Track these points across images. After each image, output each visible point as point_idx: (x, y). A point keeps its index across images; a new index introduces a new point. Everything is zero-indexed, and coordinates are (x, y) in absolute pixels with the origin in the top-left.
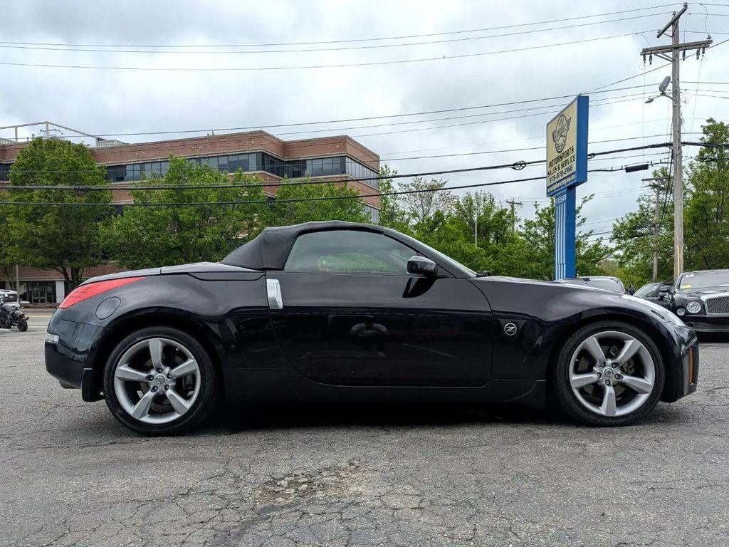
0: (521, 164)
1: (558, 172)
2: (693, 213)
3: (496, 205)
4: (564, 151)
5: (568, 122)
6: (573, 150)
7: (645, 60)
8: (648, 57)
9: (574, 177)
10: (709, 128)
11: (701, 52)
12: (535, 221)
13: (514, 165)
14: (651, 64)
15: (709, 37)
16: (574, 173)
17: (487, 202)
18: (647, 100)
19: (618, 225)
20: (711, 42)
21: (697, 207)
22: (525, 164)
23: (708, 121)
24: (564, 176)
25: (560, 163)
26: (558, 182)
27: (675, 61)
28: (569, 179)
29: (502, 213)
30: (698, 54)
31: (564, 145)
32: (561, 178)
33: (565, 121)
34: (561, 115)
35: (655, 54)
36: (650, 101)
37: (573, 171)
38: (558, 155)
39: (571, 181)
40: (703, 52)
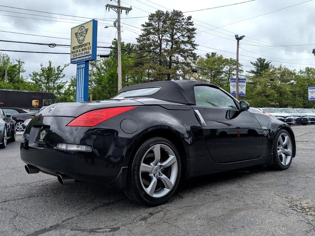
0: (53, 45)
1: (79, 52)
2: (109, 78)
3: (11, 61)
4: (83, 43)
5: (87, 30)
6: (89, 44)
7: (106, 9)
8: (108, 8)
9: (90, 57)
10: (115, 42)
11: (127, 12)
12: (39, 73)
13: (50, 44)
14: (109, 11)
15: (131, 7)
16: (91, 55)
17: (5, 59)
18: (105, 26)
19: (73, 79)
20: (132, 9)
21: (110, 75)
22: (56, 45)
23: (114, 39)
24: (83, 55)
25: (81, 49)
26: (79, 58)
27: (119, 13)
28: (87, 57)
29: (15, 66)
30: (126, 12)
31: (83, 40)
32: (81, 56)
33: (84, 30)
34: (82, 26)
35: (111, 8)
36: (107, 27)
37: (89, 54)
38: (79, 44)
39: (88, 58)
40: (128, 12)
